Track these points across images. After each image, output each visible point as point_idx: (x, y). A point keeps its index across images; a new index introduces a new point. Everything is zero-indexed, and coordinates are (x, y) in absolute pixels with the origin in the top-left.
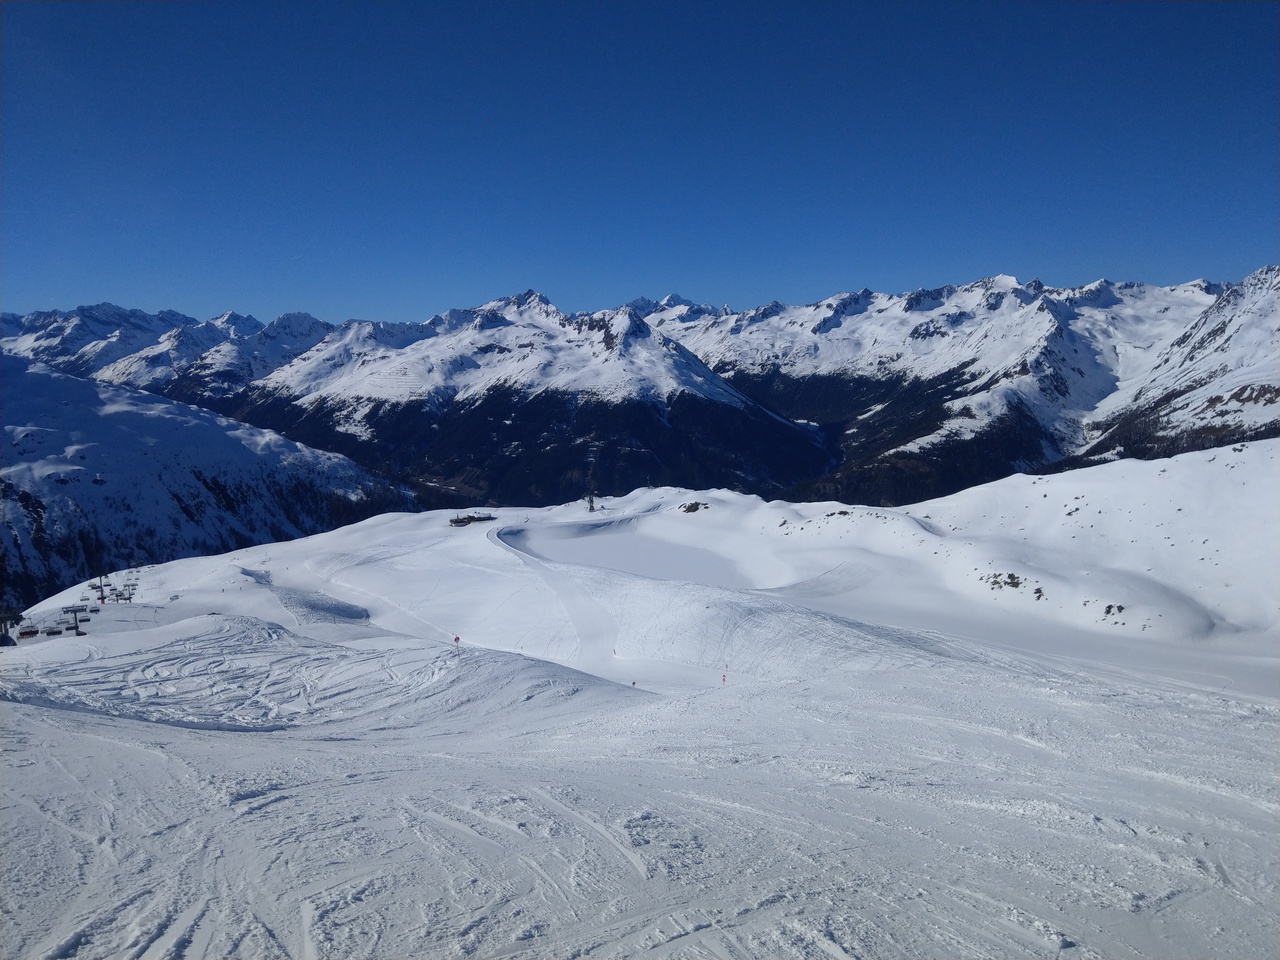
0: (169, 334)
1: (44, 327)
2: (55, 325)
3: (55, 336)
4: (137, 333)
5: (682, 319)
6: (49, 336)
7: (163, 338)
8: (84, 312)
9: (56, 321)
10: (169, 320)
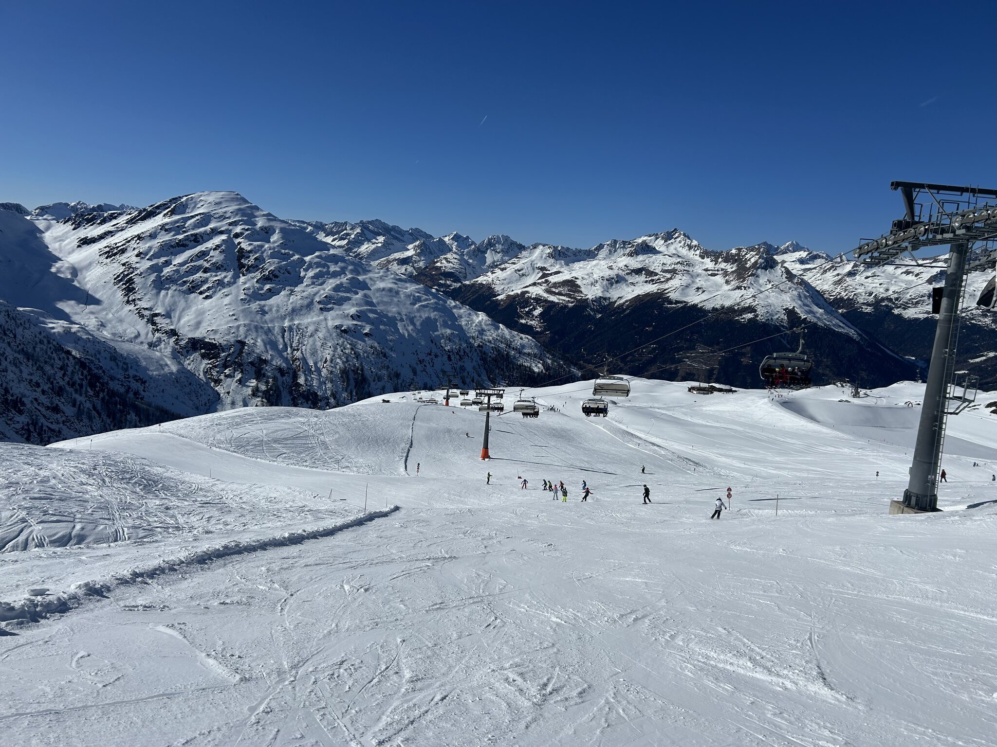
0: (414, 244)
1: (338, 232)
2: (345, 232)
3: (344, 239)
4: (394, 242)
5: (802, 261)
6: (341, 239)
7: (410, 246)
8: (363, 225)
9: (346, 229)
10: (415, 235)
